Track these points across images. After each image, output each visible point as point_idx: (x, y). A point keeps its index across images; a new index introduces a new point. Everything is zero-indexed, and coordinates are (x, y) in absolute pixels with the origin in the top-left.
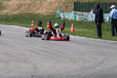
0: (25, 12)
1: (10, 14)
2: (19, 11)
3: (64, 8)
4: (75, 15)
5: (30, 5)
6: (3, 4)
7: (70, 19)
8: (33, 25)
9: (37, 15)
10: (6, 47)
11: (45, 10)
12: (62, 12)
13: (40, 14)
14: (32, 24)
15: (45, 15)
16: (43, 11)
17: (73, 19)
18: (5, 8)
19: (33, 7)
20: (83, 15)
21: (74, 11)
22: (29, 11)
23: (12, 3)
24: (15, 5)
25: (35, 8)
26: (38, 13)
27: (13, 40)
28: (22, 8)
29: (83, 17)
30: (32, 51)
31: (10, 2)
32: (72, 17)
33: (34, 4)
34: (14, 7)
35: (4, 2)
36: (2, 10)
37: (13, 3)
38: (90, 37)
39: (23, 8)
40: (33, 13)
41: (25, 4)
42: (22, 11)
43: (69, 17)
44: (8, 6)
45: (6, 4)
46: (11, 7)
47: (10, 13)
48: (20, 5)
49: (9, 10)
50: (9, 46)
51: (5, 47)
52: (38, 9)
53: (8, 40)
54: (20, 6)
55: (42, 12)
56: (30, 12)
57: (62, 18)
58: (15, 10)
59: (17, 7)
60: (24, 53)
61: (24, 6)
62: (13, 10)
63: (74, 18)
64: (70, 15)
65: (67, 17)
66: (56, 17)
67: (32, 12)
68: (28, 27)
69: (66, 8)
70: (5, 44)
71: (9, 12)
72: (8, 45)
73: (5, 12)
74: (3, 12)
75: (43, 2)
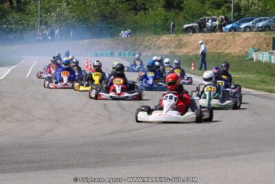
0: (212, 51)
1: (191, 54)
3: (265, 45)
5: (218, 41)
9: (228, 55)
11: (239, 49)
12: (256, 51)
15: (237, 54)
18: (185, 45)
21: (273, 50)
23: (195, 38)
25: (225, 47)
26: (228, 53)
31: (191, 37)
33: (224, 41)
35: (185, 38)
36: (181, 48)
41: (212, 41)
44: (190, 42)
45: (187, 41)
46: (192, 44)
52: (229, 47)
56: (219, 51)
61: (211, 43)
65: (260, 58)
67: (221, 51)
69: (267, 46)
71: (190, 51)
73: (184, 51)
74: (182, 52)
75: (236, 38)
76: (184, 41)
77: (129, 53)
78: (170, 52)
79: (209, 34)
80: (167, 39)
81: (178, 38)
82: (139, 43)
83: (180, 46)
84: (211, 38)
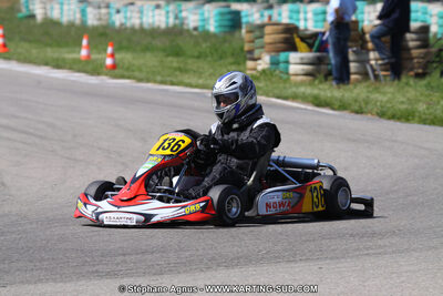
4: (82, 6)
7: (65, 20)
17: (78, 22)
20: (108, 6)
29: (109, 13)
32: (71, 13)
38: (148, 81)
43: (61, 13)
57: (39, 17)
63: (78, 16)
64: (66, 7)
66: (20, 15)
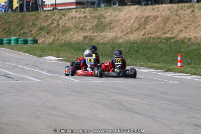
0: (157, 35)
1: (121, 41)
2: (142, 33)
5: (166, 19)
6: (105, 18)
8: (182, 66)
9: (184, 42)
10: (136, 116)
13: (190, 39)
14: (179, 64)
16: (197, 33)
18: (110, 26)
19: (175, 24)
22: (164, 33)
23: (126, 15)
24: (134, 19)
25: (178, 28)
26: (185, 38)
27: (146, 101)
28: (148, 27)
30: (197, 125)
31: (120, 12)
33: (177, 18)
34: (129, 25)
35: (108, 14)
36: (103, 31)
37: (128, 16)
39: (151, 25)
40: (174, 38)
41: (156, 18)
42: (148, 34)
44: (117, 21)
45: (112, 18)
46: (122, 24)
47: (121, 37)
48: (143, 19)
49: (120, 31)
50: (141, 114)
51: (133, 118)
52: (186, 28)
53: (135, 99)
54: (145, 21)
55: (195, 35)
56: (168, 35)
58: (132, 32)
59: (136, 25)
60: (182, 131)
61: (154, 22)
62: (129, 31)
67: (173, 36)
68: (169, 70)
70: (131, 110)
71: (120, 35)
72: (138, 113)
73: (109, 35)
74: (105, 37)
75: (198, 13)
76: (108, 19)
77: (17, 40)
78: (85, 37)
79: (149, 7)
80: (78, 15)
81: (97, 14)
82: (30, 23)
83: (101, 26)
84: (154, 13)
